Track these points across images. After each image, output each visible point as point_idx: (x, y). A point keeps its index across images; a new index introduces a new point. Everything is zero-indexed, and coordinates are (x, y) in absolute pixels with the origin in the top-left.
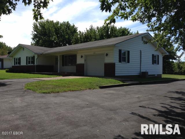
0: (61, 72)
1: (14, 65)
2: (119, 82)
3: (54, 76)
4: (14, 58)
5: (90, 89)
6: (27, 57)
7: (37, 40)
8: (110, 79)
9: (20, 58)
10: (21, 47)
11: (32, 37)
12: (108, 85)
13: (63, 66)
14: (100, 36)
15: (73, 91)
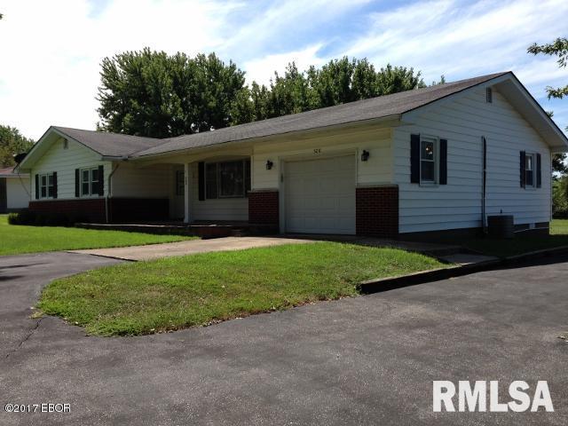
0: (197, 222)
1: (37, 197)
2: (426, 263)
3: (170, 237)
4: (37, 176)
5: (323, 299)
6: (77, 171)
7: (114, 115)
8: (387, 250)
9: (55, 173)
10: (57, 138)
11: (99, 105)
12: (390, 277)
13: (201, 198)
14: (321, 97)
15: (252, 313)
